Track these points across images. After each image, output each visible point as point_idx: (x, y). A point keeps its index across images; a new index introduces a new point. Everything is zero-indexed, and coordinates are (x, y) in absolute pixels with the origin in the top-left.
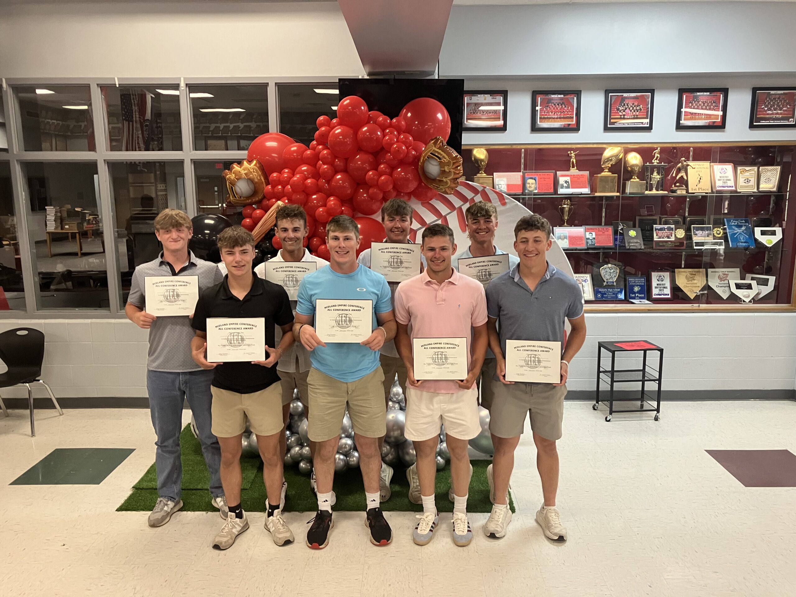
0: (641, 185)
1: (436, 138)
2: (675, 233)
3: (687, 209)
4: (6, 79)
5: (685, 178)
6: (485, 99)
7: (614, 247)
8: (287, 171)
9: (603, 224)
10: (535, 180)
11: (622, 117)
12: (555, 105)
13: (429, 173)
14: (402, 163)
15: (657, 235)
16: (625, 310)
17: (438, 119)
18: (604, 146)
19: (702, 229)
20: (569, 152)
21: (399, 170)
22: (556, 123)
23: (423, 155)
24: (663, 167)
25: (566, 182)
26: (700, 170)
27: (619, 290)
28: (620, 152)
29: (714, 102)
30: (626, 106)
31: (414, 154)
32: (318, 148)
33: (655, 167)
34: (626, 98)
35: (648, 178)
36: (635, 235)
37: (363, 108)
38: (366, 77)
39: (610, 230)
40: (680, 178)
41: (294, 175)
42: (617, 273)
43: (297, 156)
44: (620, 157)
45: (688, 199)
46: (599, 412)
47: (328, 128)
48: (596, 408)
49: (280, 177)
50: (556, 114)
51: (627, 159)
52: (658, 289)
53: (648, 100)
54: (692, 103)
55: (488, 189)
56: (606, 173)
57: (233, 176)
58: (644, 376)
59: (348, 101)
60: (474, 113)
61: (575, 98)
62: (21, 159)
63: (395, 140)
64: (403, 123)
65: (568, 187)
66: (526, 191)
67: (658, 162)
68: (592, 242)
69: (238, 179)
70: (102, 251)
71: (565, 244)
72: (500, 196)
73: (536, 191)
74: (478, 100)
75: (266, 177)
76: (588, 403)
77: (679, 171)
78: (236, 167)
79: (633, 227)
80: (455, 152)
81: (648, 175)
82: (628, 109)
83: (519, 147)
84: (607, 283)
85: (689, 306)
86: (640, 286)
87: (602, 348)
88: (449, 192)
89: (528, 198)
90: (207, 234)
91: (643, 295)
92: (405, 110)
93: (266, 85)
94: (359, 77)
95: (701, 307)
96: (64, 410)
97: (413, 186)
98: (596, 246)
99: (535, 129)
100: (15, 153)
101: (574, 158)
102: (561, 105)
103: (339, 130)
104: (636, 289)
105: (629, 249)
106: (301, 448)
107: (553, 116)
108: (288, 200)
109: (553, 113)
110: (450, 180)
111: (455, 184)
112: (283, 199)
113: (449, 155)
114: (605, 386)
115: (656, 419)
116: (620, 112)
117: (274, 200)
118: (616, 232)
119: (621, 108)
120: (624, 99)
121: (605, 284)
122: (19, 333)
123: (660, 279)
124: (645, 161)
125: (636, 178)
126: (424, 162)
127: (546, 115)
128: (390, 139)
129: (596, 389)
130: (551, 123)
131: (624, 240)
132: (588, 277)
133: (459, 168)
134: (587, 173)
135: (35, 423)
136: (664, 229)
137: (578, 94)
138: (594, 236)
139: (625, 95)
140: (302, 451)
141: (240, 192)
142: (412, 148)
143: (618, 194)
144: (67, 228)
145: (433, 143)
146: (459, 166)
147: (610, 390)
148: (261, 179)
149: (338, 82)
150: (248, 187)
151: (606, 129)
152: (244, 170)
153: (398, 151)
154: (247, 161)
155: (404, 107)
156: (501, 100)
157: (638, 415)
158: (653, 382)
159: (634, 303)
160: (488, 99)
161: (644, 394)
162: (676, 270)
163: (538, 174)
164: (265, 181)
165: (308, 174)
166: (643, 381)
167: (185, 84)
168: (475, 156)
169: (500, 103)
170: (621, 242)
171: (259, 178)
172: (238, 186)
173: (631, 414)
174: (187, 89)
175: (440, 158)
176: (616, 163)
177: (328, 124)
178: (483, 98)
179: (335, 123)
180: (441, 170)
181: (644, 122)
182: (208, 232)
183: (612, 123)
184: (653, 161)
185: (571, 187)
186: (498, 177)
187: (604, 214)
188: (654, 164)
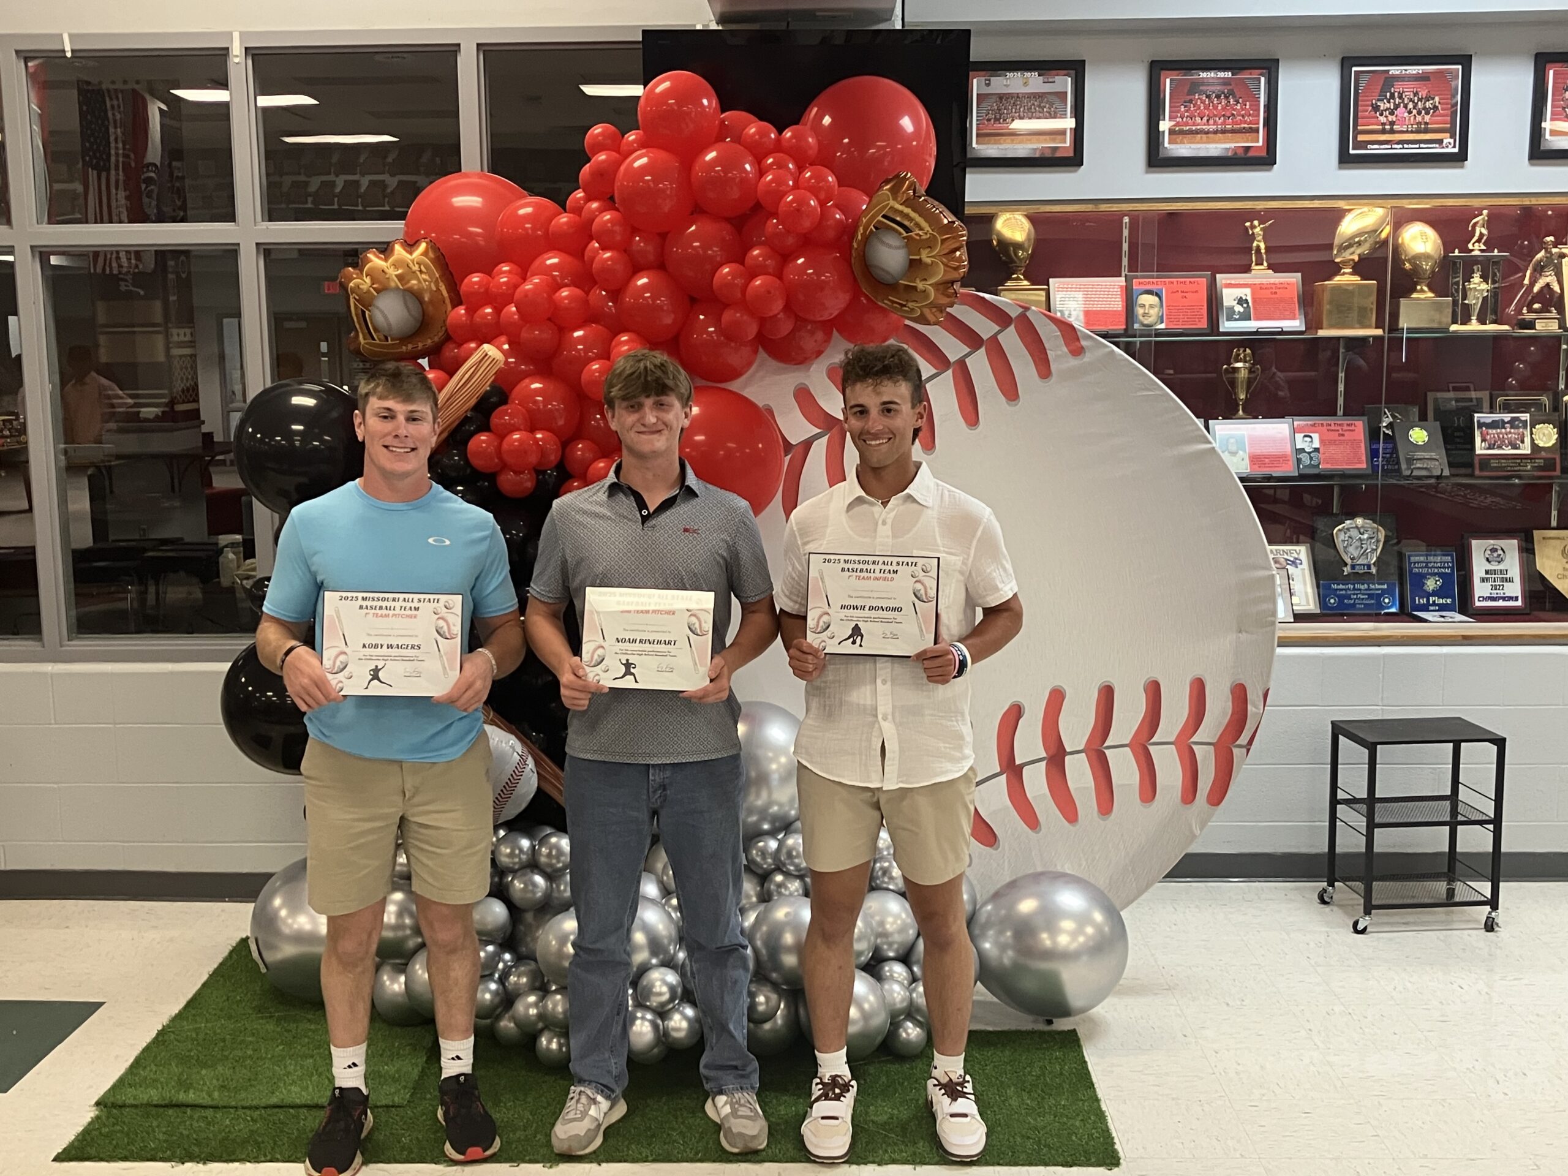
0: (1437, 306)
1: (897, 176)
2: (1532, 433)
3: (1562, 373)
5: (1556, 288)
6: (1026, 84)
7: (1370, 471)
8: (506, 268)
9: (1340, 412)
10: (1160, 298)
11: (1387, 127)
12: (1208, 97)
13: (877, 267)
14: (808, 243)
15: (1484, 440)
16: (1403, 637)
17: (901, 129)
18: (1342, 204)
20: (1248, 224)
21: (801, 261)
22: (1212, 146)
23: (864, 220)
24: (1496, 262)
25: (1241, 301)
27: (1385, 586)
28: (1382, 222)
30: (1397, 100)
31: (840, 220)
32: (590, 208)
33: (1475, 260)
34: (1397, 78)
35: (1457, 291)
36: (1426, 439)
37: (705, 102)
38: (714, 26)
39: (1359, 427)
40: (1542, 289)
41: (524, 279)
42: (1378, 541)
43: (534, 229)
44: (1384, 235)
45: (1564, 347)
46: (1335, 908)
47: (616, 155)
48: (1327, 899)
49: (488, 283)
50: (1211, 122)
51: (1400, 241)
52: (1488, 585)
53: (1453, 84)
55: (1035, 314)
56: (1346, 278)
57: (365, 283)
58: (1454, 812)
59: (667, 84)
60: (997, 120)
61: (1263, 79)
63: (791, 183)
64: (810, 140)
65: (1245, 317)
66: (1136, 326)
67: (1483, 247)
68: (1311, 458)
69: (378, 291)
70: (27, 507)
71: (1239, 465)
72: (1067, 330)
73: (1162, 326)
74: (1007, 86)
75: (453, 286)
76: (1305, 887)
77: (1539, 269)
78: (375, 260)
79: (1420, 420)
80: (947, 213)
81: (1457, 283)
82: (1401, 109)
83: (1115, 207)
84: (1353, 567)
86: (1440, 575)
87: (1340, 737)
88: (931, 318)
89: (1141, 342)
90: (298, 432)
91: (1449, 601)
92: (815, 109)
93: (453, 50)
94: (695, 26)
97: (835, 303)
98: (1324, 470)
99: (1156, 160)
101: (1260, 238)
102: (1227, 97)
103: (644, 160)
104: (1431, 584)
105: (1410, 477)
106: (542, 999)
107: (1206, 128)
108: (509, 343)
109: (1205, 119)
110: (936, 286)
111: (948, 296)
112: (497, 340)
113: (933, 220)
114: (1350, 842)
115: (1490, 926)
116: (1381, 115)
117: (473, 345)
118: (1374, 433)
119: (1383, 105)
120: (1390, 80)
121: (1347, 570)
123: (1495, 556)
124: (1448, 246)
125: (1425, 288)
126: (867, 239)
127: (1187, 124)
128: (778, 181)
129: (1326, 850)
130: (1199, 146)
131: (1397, 453)
132: (1301, 552)
133: (958, 253)
134: (1295, 279)
136: (1503, 424)
137: (1269, 69)
138: (1316, 444)
139: (1395, 70)
140: (545, 1007)
141: (385, 323)
142: (836, 206)
143: (1379, 332)
145: (890, 190)
146: (958, 249)
147: (1364, 850)
148: (438, 289)
149: (640, 39)
150: (405, 311)
151: (1346, 159)
152: (396, 266)
153: (798, 211)
154: (402, 245)
155: (815, 101)
156: (1066, 87)
157: (1443, 917)
158: (1478, 827)
159: (1425, 621)
160: (1034, 83)
161: (1457, 863)
162: (1536, 533)
163: (1167, 280)
164: (450, 297)
165: (562, 277)
166: (1453, 825)
167: (246, 49)
168: (999, 234)
169: (1066, 93)
170: (1387, 461)
171: (434, 288)
172: (378, 308)
173: (1420, 913)
174: (250, 62)
175: (907, 229)
176: (1374, 250)
177: (614, 144)
178: (1021, 82)
179: (634, 141)
180: (911, 260)
181: (1445, 141)
182: (301, 428)
183: (1359, 145)
184: (1470, 246)
185: (1255, 314)
186: (1060, 289)
187: (1341, 387)
188: (1473, 253)
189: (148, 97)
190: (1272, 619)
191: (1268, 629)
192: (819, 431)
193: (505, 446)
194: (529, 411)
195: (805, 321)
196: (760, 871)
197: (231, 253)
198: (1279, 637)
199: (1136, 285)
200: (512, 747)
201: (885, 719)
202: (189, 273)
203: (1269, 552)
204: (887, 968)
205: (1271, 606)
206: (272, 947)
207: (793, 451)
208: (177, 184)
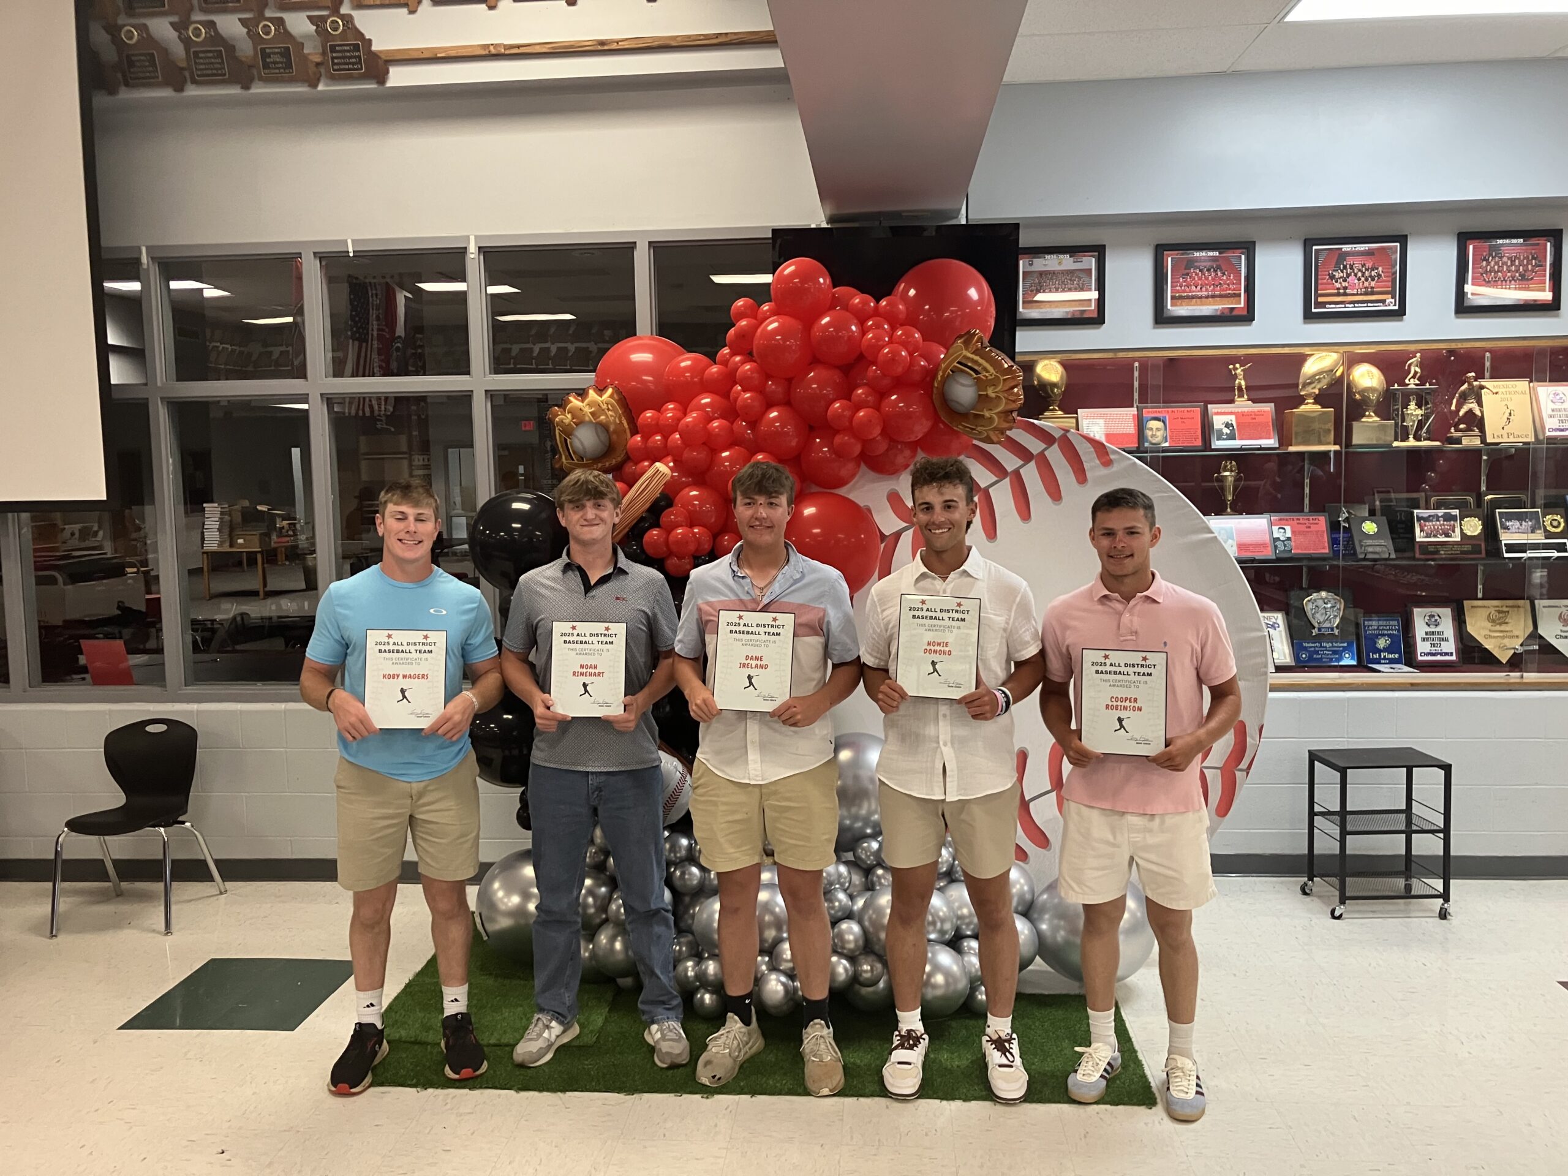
0: (1382, 428)
1: (969, 332)
2: (1461, 525)
3: (1483, 478)
4: (147, 248)
5: (1478, 413)
6: (1060, 263)
7: (1331, 555)
8: (671, 406)
9: (1307, 509)
10: (1164, 422)
11: (1342, 291)
12: (1200, 270)
13: (952, 401)
14: (900, 383)
15: (1421, 530)
16: (1362, 684)
17: (969, 297)
18: (1307, 351)
19: (1520, 518)
20: (1231, 367)
21: (894, 397)
22: (1205, 307)
23: (943, 366)
24: (1429, 392)
25: (1227, 425)
26: (1508, 396)
27: (1345, 645)
28: (1336, 364)
29: (1533, 258)
30: (1349, 271)
31: (924, 366)
32: (734, 361)
33: (1412, 392)
34: (1348, 254)
35: (1397, 415)
36: (1376, 530)
37: (821, 280)
38: (824, 225)
39: (1321, 522)
40: (1466, 413)
41: (685, 414)
42: (1339, 609)
43: (692, 377)
44: (1338, 374)
45: (1485, 458)
46: (1315, 899)
47: (754, 321)
48: (1308, 891)
49: (658, 419)
50: (1204, 289)
51: (1351, 378)
52: (1428, 643)
53: (1393, 257)
54: (1487, 260)
55: (1072, 436)
56: (1309, 407)
57: (567, 418)
58: (1409, 822)
59: (792, 268)
60: (1038, 291)
61: (1243, 257)
62: (171, 395)
63: (887, 339)
64: (901, 307)
65: (1231, 437)
66: (1146, 445)
67: (1417, 382)
68: (1285, 545)
69: (577, 424)
71: (1235, 550)
72: (1099, 447)
73: (1167, 444)
74: (1045, 265)
75: (632, 420)
76: (1290, 881)
77: (1464, 398)
78: (575, 402)
79: (1370, 515)
80: (1007, 359)
82: (1352, 277)
83: (1130, 355)
84: (1320, 629)
85: (1501, 678)
86: (1389, 636)
87: (1316, 762)
88: (995, 439)
90: (516, 529)
91: (1397, 656)
92: (903, 285)
93: (629, 248)
94: (810, 224)
95: (1527, 678)
96: (229, 885)
97: (921, 429)
98: (1295, 554)
99: (1162, 318)
100: (159, 384)
101: (1241, 377)
102: (1215, 271)
103: (775, 325)
104: (1382, 643)
105: (1365, 559)
106: (698, 963)
107: (1199, 294)
108: (674, 461)
109: (1199, 287)
110: (999, 414)
111: (1008, 422)
112: (665, 460)
113: (997, 365)
114: (1327, 844)
115: (1443, 915)
116: (1336, 282)
117: (646, 464)
118: (1334, 526)
119: (1337, 275)
120: (1343, 256)
121: (1315, 632)
122: (150, 729)
123: (1433, 621)
124: (1389, 382)
125: (1372, 414)
126: (945, 380)
127: (1184, 291)
128: (878, 338)
129: (1306, 852)
130: (1194, 307)
131: (1353, 541)
132: (1280, 618)
133: (1016, 390)
134: (1269, 408)
135: (174, 908)
136: (1437, 518)
137: (1247, 249)
138: (1289, 534)
139: (1346, 248)
140: (701, 970)
141: (581, 447)
142: (921, 355)
143: (1337, 448)
144: (240, 544)
145: (963, 343)
146: (1016, 386)
147: (1338, 852)
148: (621, 422)
149: (770, 236)
150: (596, 438)
151: (1309, 316)
152: (590, 405)
153: (894, 359)
154: (595, 391)
155: (904, 278)
156: (1091, 265)
157: (1402, 907)
158: (1430, 835)
159: (1379, 671)
160: (1066, 262)
161: (1413, 864)
162: (1466, 603)
163: (1170, 409)
164: (629, 428)
165: (713, 412)
166: (1409, 833)
167: (479, 248)
168: (1039, 378)
169: (1091, 270)
170: (1345, 547)
171: (618, 422)
172: (577, 437)
173: (1385, 903)
174: (482, 257)
175: (976, 372)
176: (1331, 385)
177: (752, 313)
178: (1056, 262)
179: (767, 311)
180: (980, 395)
181: (1388, 301)
182: (519, 526)
183: (1319, 305)
184: (1407, 381)
185: (1239, 434)
186: (1087, 417)
187: (1307, 490)
188: (1409, 387)
189: (397, 289)
190: (1265, 669)
191: (1263, 677)
192: (906, 525)
193: (671, 538)
194: (689, 512)
195: (898, 442)
196: (864, 866)
197: (465, 398)
198: (1271, 684)
199: (1146, 413)
200: (676, 767)
201: (945, 745)
202: (427, 416)
203: (1262, 619)
204: (965, 944)
205: (1264, 659)
206: (492, 920)
207: (887, 539)
208: (419, 351)
